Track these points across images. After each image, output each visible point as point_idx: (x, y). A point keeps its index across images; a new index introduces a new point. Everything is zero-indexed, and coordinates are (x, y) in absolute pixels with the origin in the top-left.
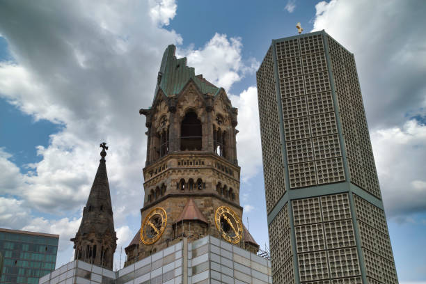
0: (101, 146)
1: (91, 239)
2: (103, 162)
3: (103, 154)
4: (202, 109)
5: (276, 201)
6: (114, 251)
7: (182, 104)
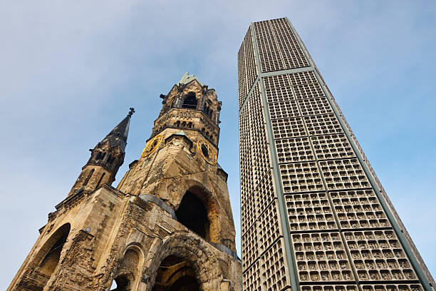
7: (187, 89)
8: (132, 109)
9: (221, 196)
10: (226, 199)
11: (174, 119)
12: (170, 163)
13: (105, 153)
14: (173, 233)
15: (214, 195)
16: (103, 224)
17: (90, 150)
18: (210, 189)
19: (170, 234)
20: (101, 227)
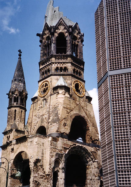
0: (19, 51)
1: (16, 94)
3: (20, 55)
4: (67, 33)
5: (102, 77)
6: (26, 100)
7: (57, 31)
8: (20, 51)
9: (89, 116)
10: (92, 116)
11: (54, 66)
12: (61, 110)
13: (18, 97)
14: (69, 147)
15: (86, 117)
16: (43, 154)
17: (7, 94)
18: (83, 114)
19: (69, 149)
20: (42, 155)
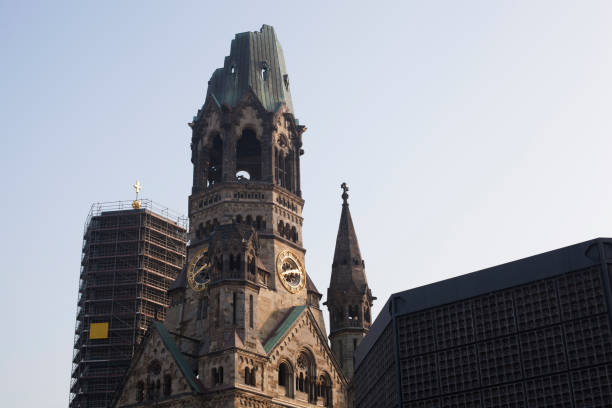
2: (345, 206)
